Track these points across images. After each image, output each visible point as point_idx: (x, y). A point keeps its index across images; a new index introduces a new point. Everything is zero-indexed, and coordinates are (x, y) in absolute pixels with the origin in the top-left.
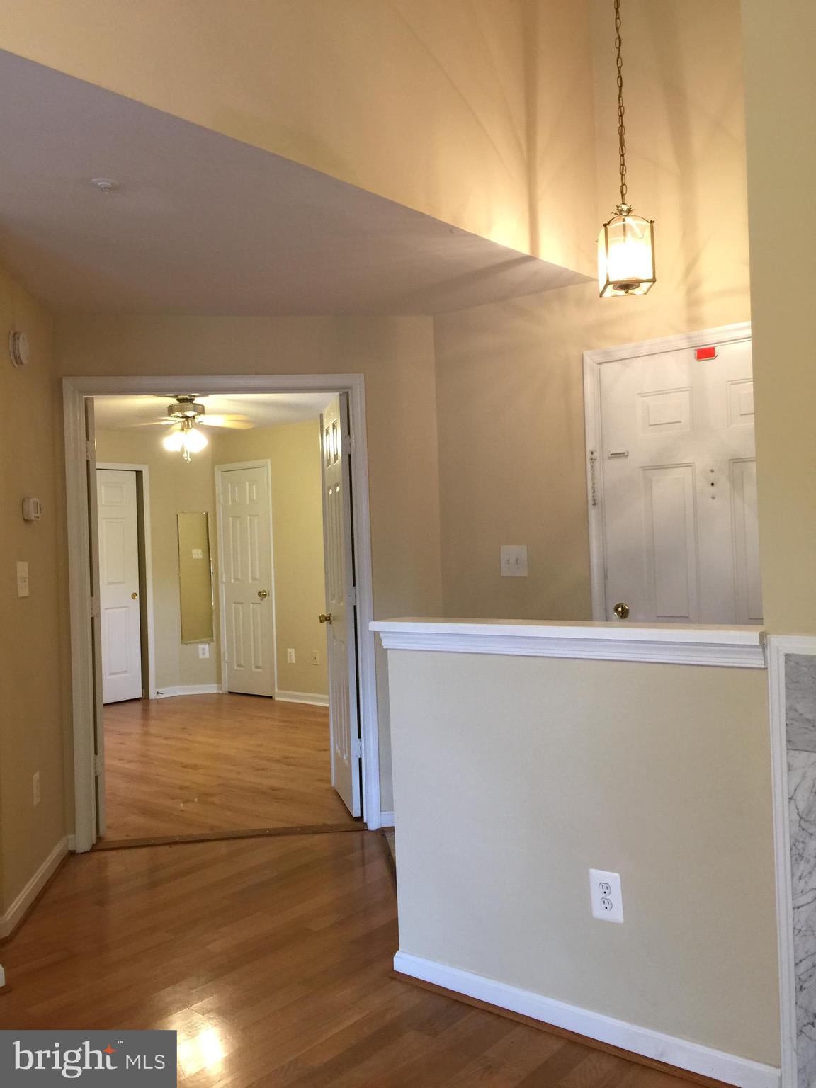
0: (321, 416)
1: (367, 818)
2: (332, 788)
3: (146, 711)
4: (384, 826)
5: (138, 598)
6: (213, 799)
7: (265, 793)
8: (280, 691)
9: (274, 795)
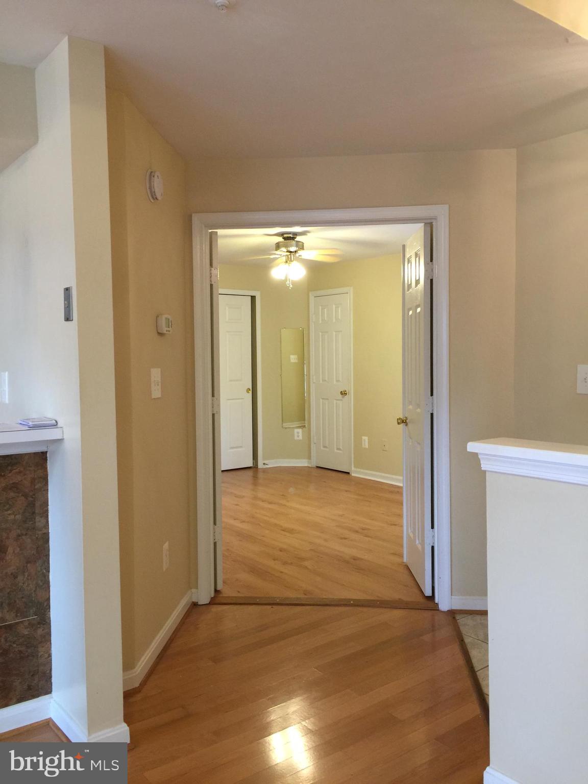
0: (404, 246)
1: (438, 599)
2: (403, 563)
3: (255, 477)
4: (454, 608)
5: (251, 392)
6: (306, 563)
7: (348, 562)
8: (355, 469)
9: (354, 564)
